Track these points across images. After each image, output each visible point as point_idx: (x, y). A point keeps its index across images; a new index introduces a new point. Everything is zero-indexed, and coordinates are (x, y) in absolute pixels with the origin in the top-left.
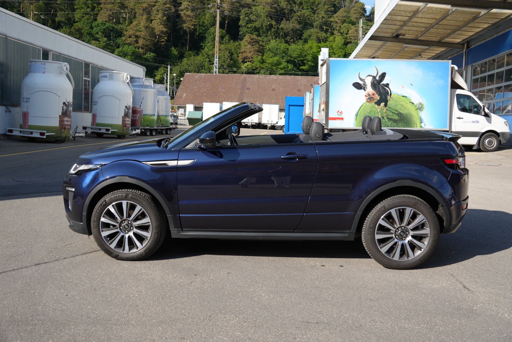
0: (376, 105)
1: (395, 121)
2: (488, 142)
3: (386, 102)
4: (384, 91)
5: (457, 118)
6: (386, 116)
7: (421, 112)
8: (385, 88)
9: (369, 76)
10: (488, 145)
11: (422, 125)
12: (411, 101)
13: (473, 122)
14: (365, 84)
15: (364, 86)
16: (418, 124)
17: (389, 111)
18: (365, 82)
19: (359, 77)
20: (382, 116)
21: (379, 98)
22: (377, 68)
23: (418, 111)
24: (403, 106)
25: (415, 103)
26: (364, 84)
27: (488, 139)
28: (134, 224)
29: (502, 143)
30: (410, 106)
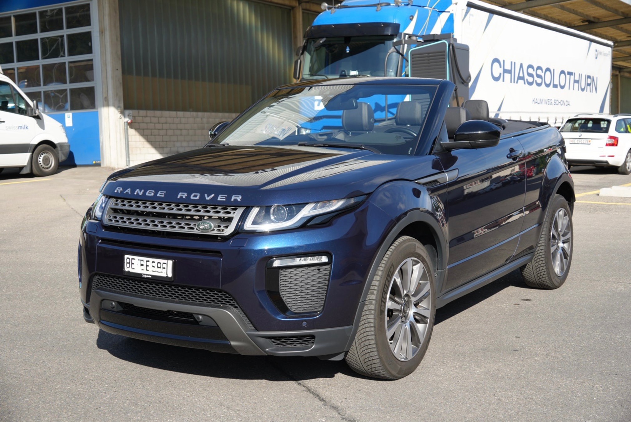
2: (43, 160)
10: (43, 166)
13: (20, 127)
27: (42, 156)
28: (413, 300)
29: (60, 161)
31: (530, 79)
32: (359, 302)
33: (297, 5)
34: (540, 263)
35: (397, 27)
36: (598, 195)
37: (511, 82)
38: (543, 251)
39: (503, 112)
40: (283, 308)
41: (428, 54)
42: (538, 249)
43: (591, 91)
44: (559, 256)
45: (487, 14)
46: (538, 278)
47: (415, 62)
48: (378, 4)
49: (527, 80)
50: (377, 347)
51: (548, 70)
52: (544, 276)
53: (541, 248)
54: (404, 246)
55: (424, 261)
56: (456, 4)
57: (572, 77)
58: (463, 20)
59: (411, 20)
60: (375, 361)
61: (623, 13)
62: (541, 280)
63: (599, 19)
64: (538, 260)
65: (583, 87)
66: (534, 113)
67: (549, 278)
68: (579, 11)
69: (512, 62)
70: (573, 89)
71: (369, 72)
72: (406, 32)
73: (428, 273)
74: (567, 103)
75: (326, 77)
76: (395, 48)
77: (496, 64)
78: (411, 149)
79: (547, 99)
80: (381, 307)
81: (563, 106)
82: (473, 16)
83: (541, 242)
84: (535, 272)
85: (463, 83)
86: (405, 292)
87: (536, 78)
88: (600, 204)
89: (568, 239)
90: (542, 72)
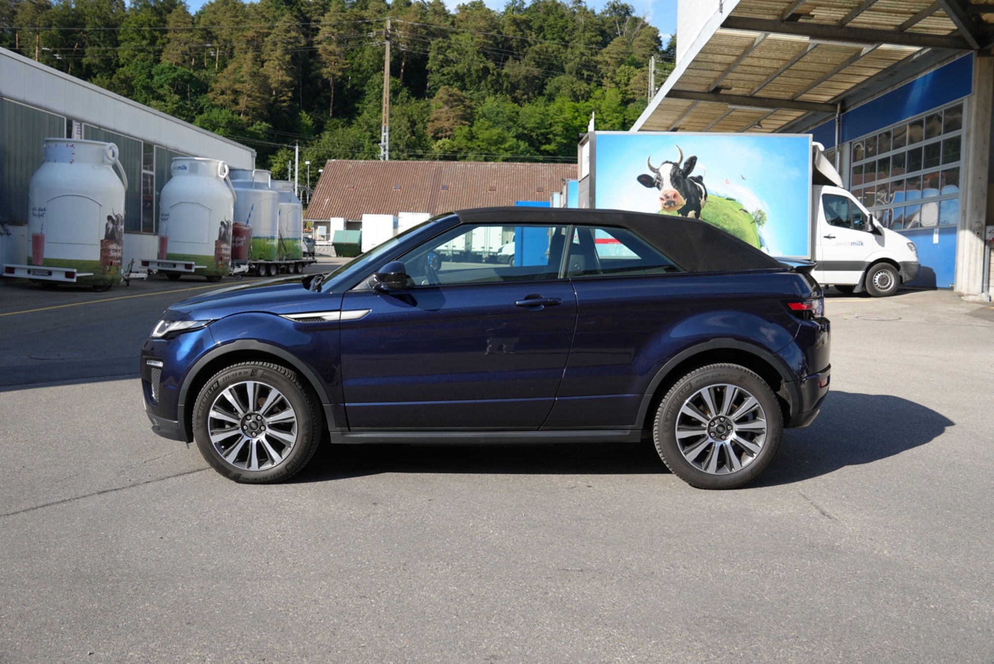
2: (879, 279)
3: (698, 208)
4: (693, 189)
5: (825, 237)
7: (760, 226)
8: (696, 185)
9: (667, 162)
10: (879, 285)
11: (763, 249)
12: (742, 208)
13: (853, 243)
14: (659, 178)
15: (658, 181)
18: (660, 175)
19: (649, 165)
21: (684, 202)
22: (682, 149)
23: (755, 226)
24: (729, 217)
25: (750, 212)
26: (657, 178)
27: (879, 275)
29: (903, 282)
30: (740, 216)
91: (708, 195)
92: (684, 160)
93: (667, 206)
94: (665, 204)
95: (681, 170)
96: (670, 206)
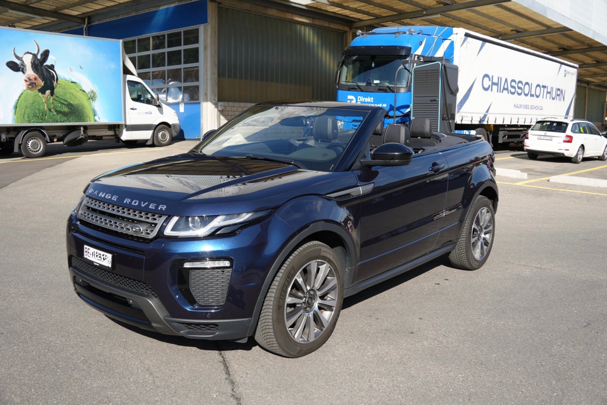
0: (40, 94)
1: (64, 114)
2: (161, 135)
3: (52, 89)
4: (48, 74)
5: (131, 109)
6: (54, 108)
7: (94, 102)
8: (50, 71)
9: (28, 53)
11: (96, 118)
12: (81, 89)
13: (146, 113)
14: (23, 64)
15: (22, 67)
16: (92, 117)
17: (57, 101)
18: (23, 62)
19: (15, 54)
20: (49, 108)
21: (42, 84)
22: (38, 44)
23: (90, 101)
24: (73, 95)
26: (22, 65)
27: (161, 133)
28: (319, 293)
29: (173, 136)
30: (80, 94)
31: (513, 90)
32: (257, 300)
33: (349, 29)
34: (462, 250)
35: (409, 49)
36: (549, 181)
37: (498, 92)
38: (464, 242)
39: (490, 114)
40: (192, 301)
41: (427, 71)
42: (460, 240)
43: (560, 100)
44: (480, 244)
45: (480, 42)
46: (460, 262)
47: (417, 77)
48: (397, 33)
49: (510, 90)
50: (275, 334)
51: (527, 83)
52: (465, 261)
53: (463, 239)
54: (308, 251)
55: (330, 261)
56: (457, 34)
57: (546, 89)
58: (461, 46)
59: (421, 45)
60: (274, 345)
61: (588, 44)
62: (462, 263)
63: (571, 47)
64: (460, 249)
65: (554, 97)
66: (515, 114)
67: (468, 262)
68: (556, 41)
69: (499, 78)
70: (546, 98)
71: (388, 81)
72: (416, 53)
73: (335, 271)
74: (541, 108)
75: (357, 84)
76: (404, 66)
77: (486, 79)
78: (333, 166)
79: (525, 104)
80: (279, 303)
81: (538, 110)
82: (469, 43)
83: (463, 234)
84: (458, 257)
85: (452, 94)
86: (308, 288)
87: (517, 89)
88: (546, 189)
89: (490, 230)
90: (522, 85)
91: (59, 79)
92: (41, 52)
93: (30, 87)
94: (29, 85)
95: (38, 60)
96: (33, 87)
